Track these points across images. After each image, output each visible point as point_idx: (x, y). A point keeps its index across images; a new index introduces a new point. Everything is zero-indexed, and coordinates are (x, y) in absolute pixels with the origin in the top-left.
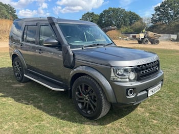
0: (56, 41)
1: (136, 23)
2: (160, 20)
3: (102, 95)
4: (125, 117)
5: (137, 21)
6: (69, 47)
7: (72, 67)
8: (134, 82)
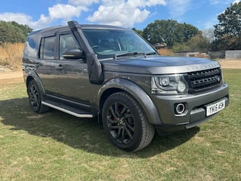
0: (79, 51)
1: (194, 38)
2: (226, 31)
3: (141, 115)
4: (176, 148)
5: (194, 36)
6: (96, 56)
7: (101, 82)
8: (185, 96)
